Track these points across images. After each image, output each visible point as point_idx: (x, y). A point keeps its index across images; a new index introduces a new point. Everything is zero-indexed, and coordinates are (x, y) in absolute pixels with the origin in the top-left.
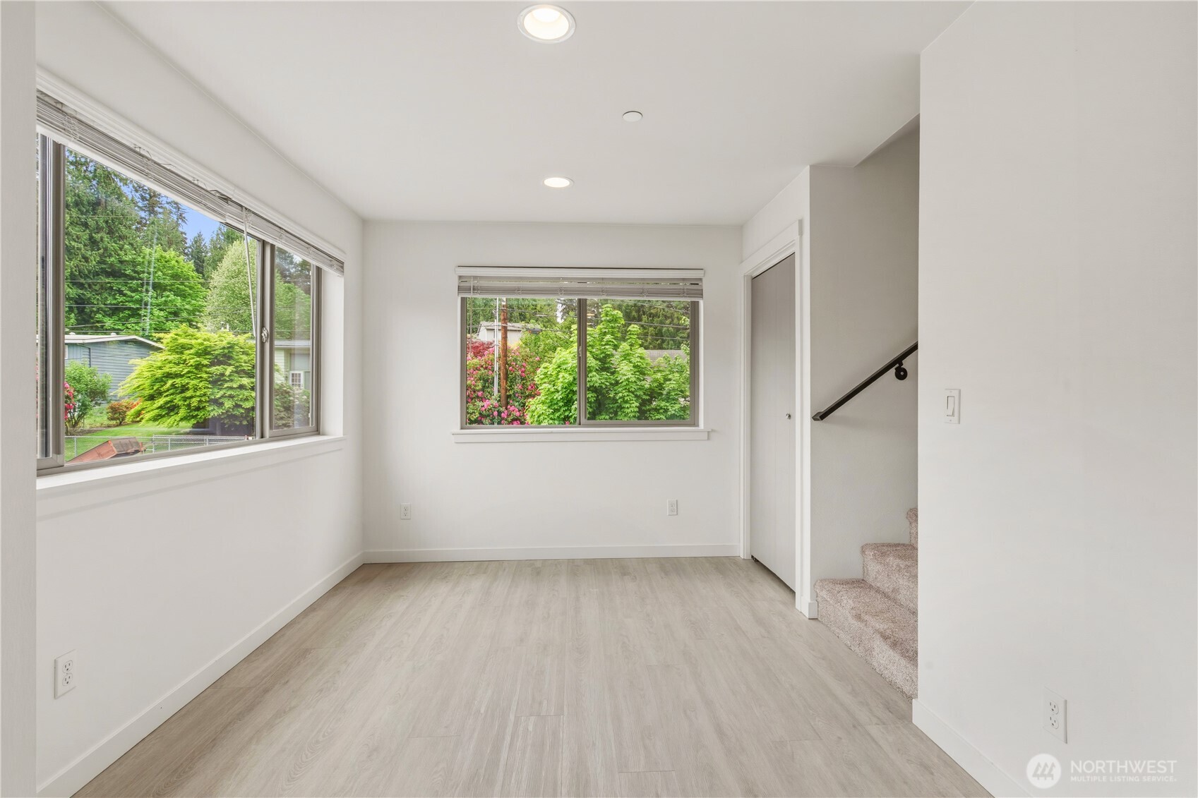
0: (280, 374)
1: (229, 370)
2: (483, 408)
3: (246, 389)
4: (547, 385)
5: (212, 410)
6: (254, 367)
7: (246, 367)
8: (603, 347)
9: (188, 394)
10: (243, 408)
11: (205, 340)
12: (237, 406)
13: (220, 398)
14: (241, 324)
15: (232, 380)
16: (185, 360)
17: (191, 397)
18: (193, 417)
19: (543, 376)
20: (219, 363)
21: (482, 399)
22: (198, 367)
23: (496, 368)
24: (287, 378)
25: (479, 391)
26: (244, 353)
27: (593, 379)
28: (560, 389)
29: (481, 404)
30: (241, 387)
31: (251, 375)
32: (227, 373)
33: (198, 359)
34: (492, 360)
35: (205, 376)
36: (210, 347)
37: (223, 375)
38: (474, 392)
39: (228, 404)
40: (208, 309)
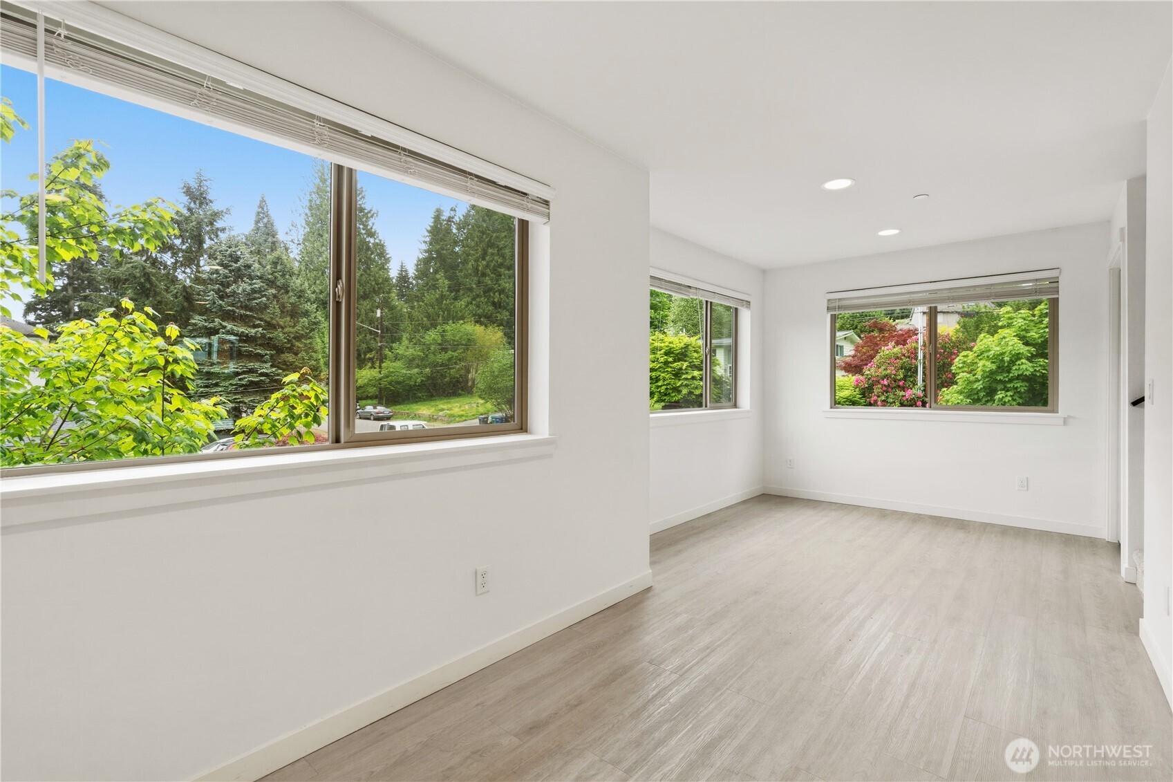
0: (720, 367)
1: (686, 364)
2: (904, 398)
3: (696, 380)
4: (965, 374)
5: (674, 396)
6: (702, 362)
7: (697, 362)
8: (1042, 331)
9: (660, 383)
10: (694, 395)
11: (670, 343)
12: (691, 393)
13: (679, 387)
14: (692, 329)
15: (687, 373)
16: (658, 359)
17: (661, 386)
18: (663, 401)
19: (961, 365)
20: (679, 360)
21: (903, 389)
22: (666, 363)
23: (920, 356)
24: (725, 370)
25: (900, 380)
26: (695, 351)
27: (1024, 367)
28: (980, 377)
29: (902, 393)
30: (693, 378)
31: (700, 369)
32: (684, 368)
33: (666, 357)
34: (916, 349)
35: (670, 369)
36: (674, 348)
37: (681, 369)
38: (895, 381)
39: (685, 391)
40: (672, 317)
